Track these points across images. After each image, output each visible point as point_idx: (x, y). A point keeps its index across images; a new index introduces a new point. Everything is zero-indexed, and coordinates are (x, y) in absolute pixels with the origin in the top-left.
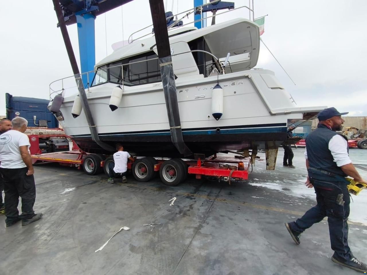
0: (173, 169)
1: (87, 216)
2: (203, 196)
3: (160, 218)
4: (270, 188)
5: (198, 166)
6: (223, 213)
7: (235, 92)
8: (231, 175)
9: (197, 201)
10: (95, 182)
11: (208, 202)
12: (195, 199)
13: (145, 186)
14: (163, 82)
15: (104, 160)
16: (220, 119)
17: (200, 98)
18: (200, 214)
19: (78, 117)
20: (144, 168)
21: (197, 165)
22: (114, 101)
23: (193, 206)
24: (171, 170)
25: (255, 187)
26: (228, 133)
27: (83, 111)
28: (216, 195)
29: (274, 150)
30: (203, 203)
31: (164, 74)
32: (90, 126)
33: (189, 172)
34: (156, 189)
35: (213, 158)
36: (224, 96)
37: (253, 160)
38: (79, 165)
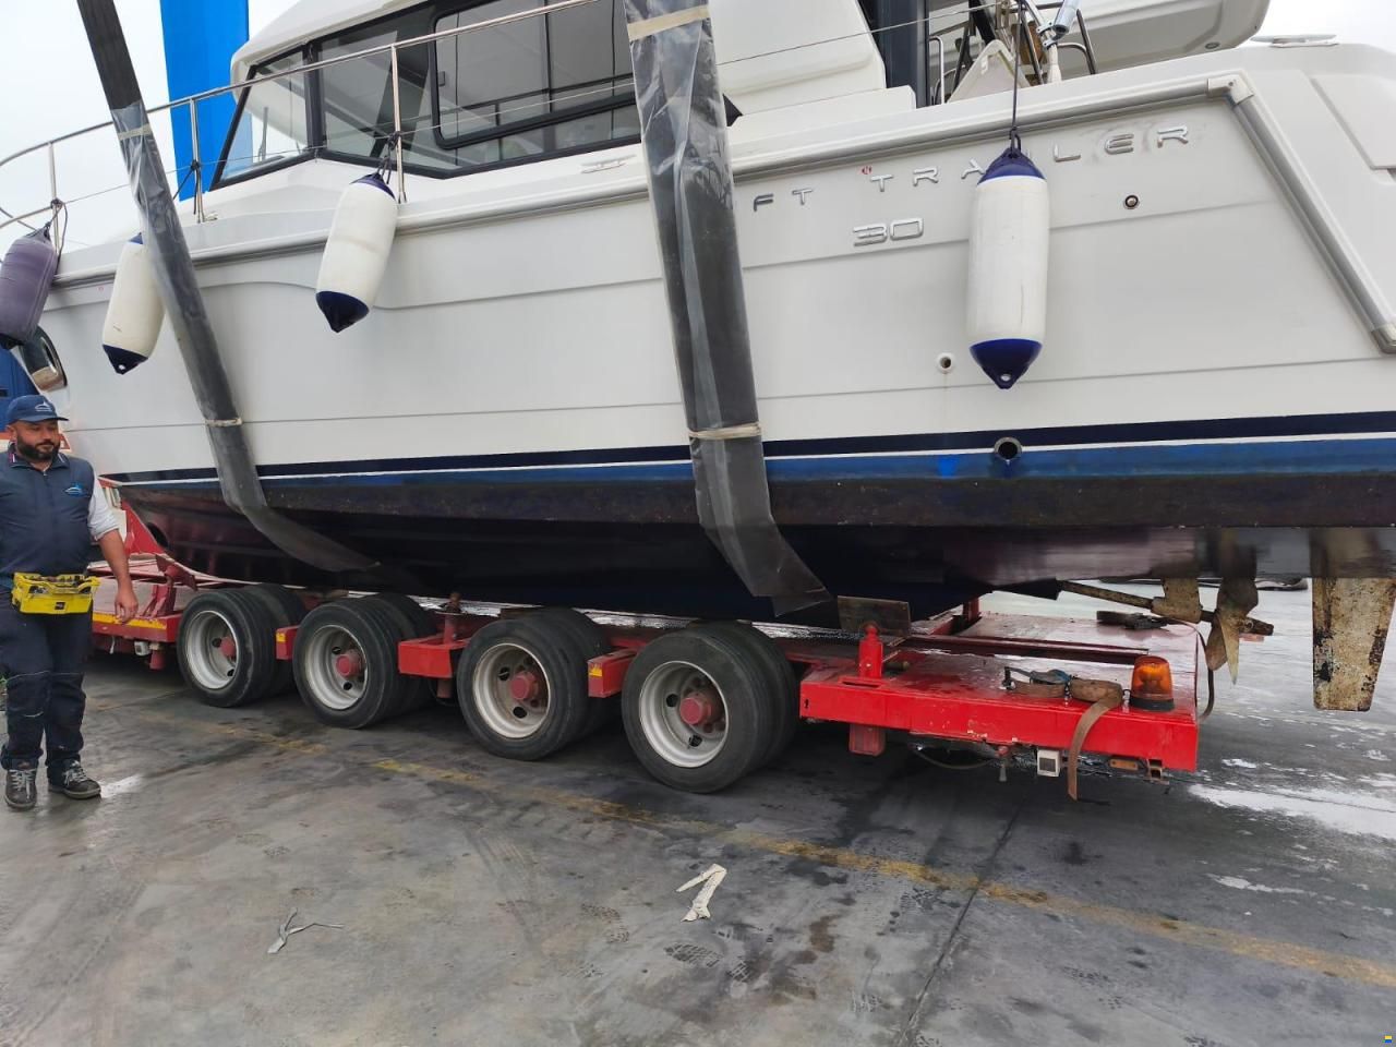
0: (701, 684)
1: (182, 965)
2: (896, 865)
3: (627, 998)
4: (1341, 828)
5: (868, 673)
6: (1035, 984)
7: (1132, 202)
8: (1081, 742)
9: (859, 899)
10: (244, 749)
11: (927, 906)
12: (842, 881)
13: (536, 783)
14: (650, 141)
15: (299, 623)
16: (1021, 379)
17: (889, 244)
18: (884, 987)
19: (141, 366)
20: (525, 678)
21: (855, 669)
22: (347, 272)
23: (831, 931)
24: (691, 697)
25: (1237, 815)
26: (1073, 472)
27: (168, 333)
28: (980, 858)
29: (1368, 582)
30: (895, 914)
31: (654, 87)
32: (212, 422)
33: (811, 712)
34: (597, 809)
35: (959, 625)
36: (1052, 230)
37: (1229, 642)
38: (155, 647)
